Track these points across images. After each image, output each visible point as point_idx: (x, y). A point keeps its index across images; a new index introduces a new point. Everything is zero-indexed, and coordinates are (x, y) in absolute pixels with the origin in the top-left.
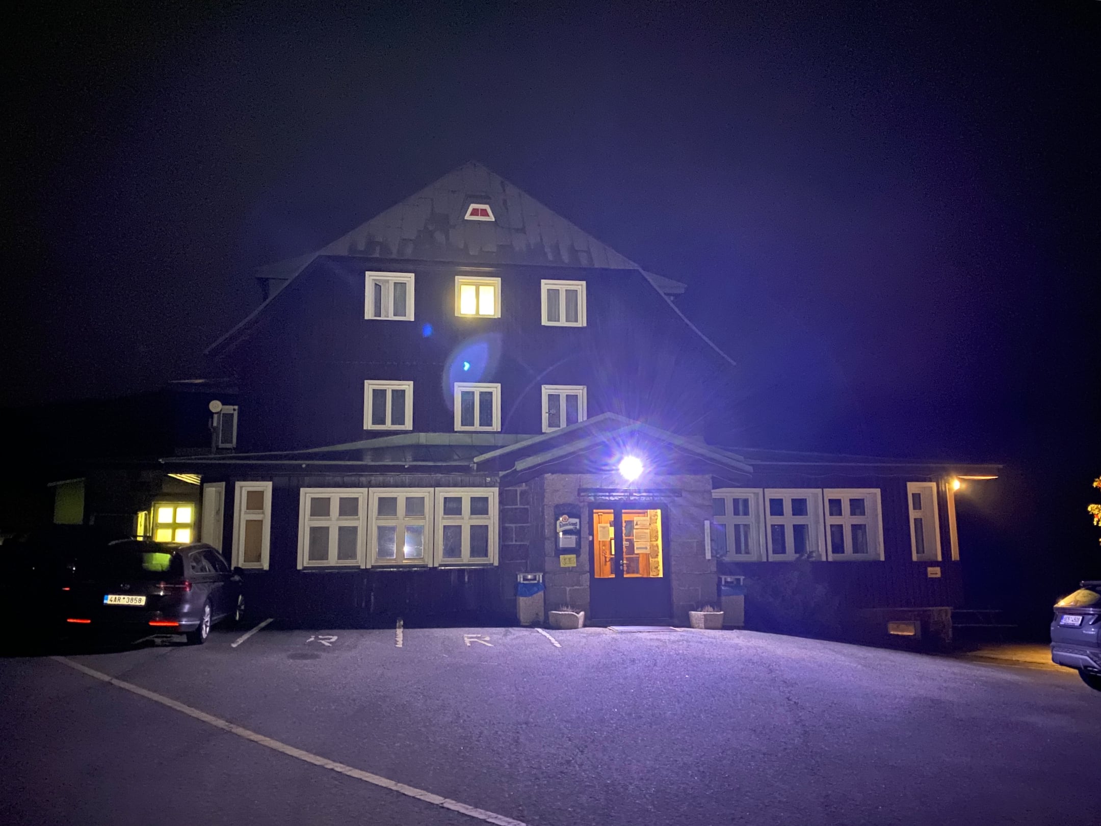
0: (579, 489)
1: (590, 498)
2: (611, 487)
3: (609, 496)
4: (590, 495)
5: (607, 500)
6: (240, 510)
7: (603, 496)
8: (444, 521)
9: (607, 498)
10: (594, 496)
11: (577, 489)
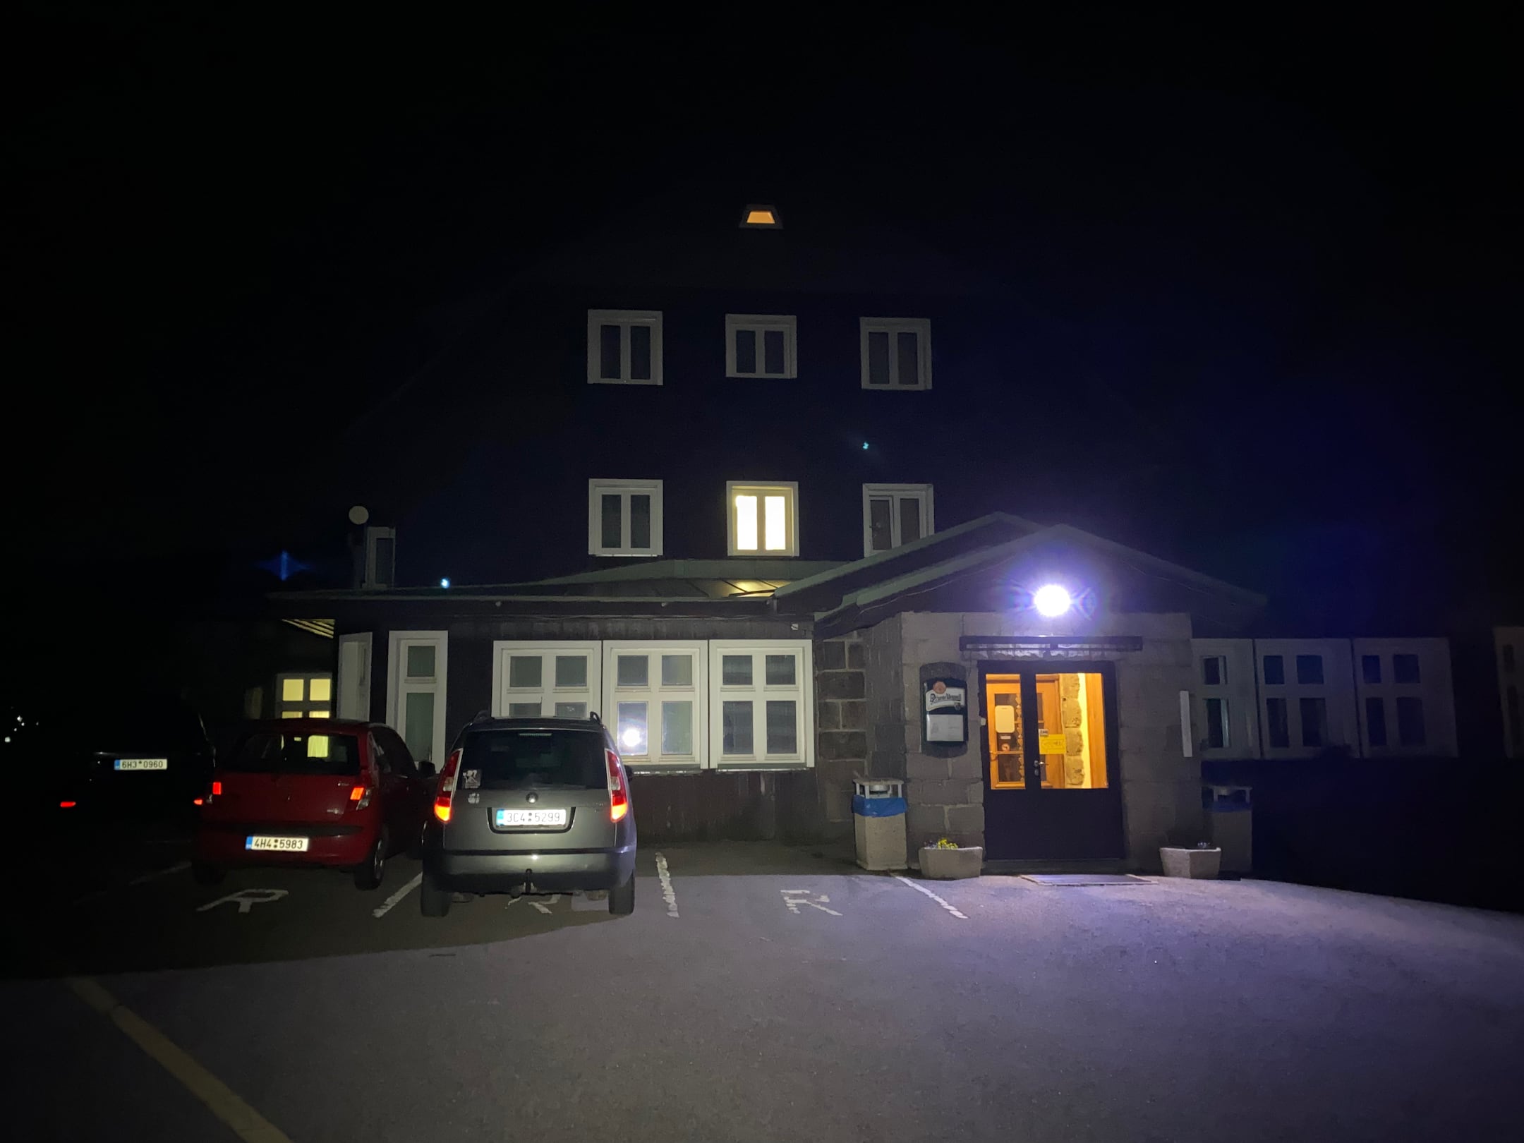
0: (961, 639)
1: (981, 652)
2: (1016, 634)
3: (1014, 649)
4: (980, 647)
5: (1010, 655)
6: (397, 677)
7: (1004, 649)
8: (725, 694)
9: (1010, 653)
10: (987, 650)
11: (958, 639)
